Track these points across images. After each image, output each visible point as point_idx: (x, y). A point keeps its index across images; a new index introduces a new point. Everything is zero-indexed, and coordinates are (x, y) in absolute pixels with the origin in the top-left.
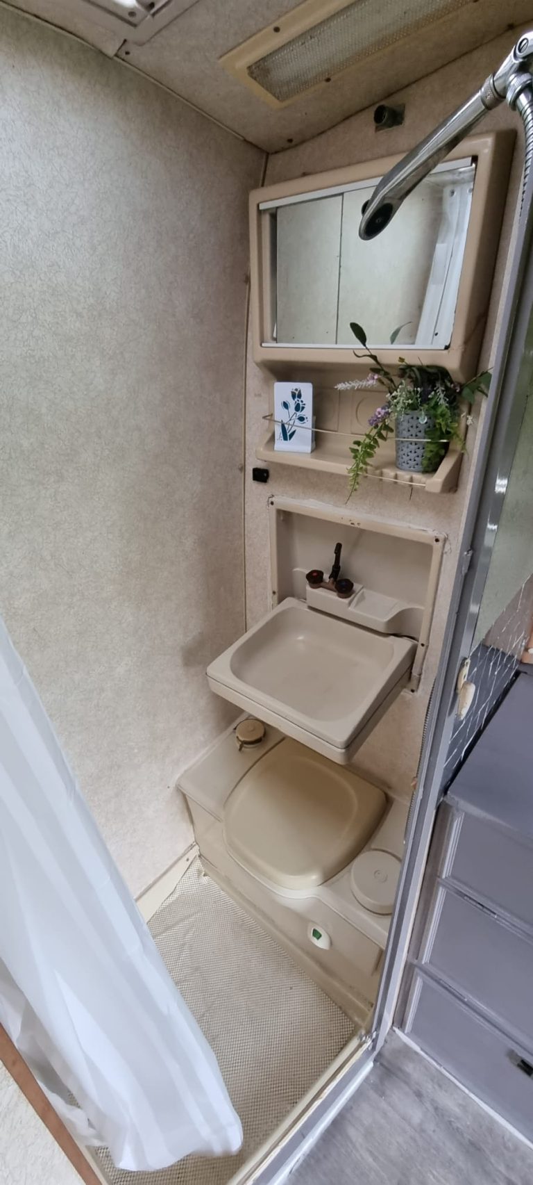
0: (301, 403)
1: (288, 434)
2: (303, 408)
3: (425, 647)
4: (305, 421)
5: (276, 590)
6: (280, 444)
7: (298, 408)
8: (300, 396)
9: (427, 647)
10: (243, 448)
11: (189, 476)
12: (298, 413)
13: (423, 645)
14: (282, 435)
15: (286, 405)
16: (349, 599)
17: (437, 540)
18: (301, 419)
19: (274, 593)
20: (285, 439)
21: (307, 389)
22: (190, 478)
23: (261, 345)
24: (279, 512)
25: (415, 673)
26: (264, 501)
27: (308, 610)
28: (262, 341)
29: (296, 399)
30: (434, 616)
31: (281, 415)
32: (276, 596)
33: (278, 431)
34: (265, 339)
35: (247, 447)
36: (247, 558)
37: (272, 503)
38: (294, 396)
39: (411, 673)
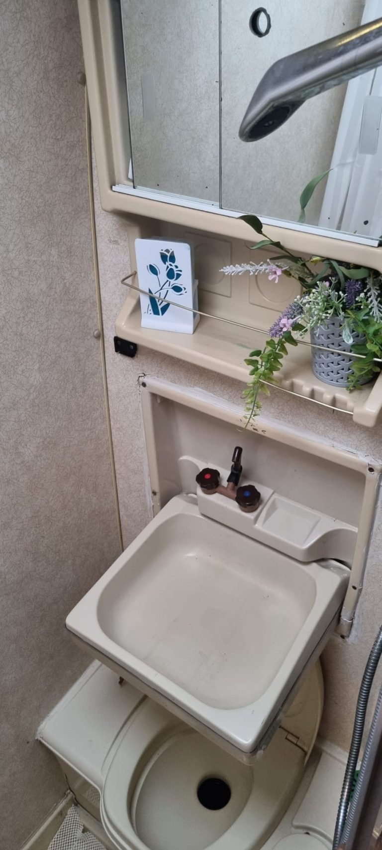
0: (175, 269)
1: (160, 307)
2: (179, 276)
3: (357, 590)
4: (183, 292)
5: (157, 489)
6: (148, 319)
7: (171, 274)
8: (172, 259)
9: (360, 590)
10: (98, 308)
11: (20, 368)
12: (172, 281)
13: (354, 588)
14: (150, 308)
15: (153, 269)
16: (255, 514)
17: (371, 470)
18: (177, 289)
19: (154, 493)
20: (156, 312)
21: (183, 252)
22: (23, 371)
23: (111, 188)
24: (154, 396)
25: (345, 618)
26: (132, 380)
27: (202, 517)
28: (113, 184)
29: (168, 263)
30: (369, 556)
31: (146, 281)
32: (158, 497)
33: (145, 302)
34: (117, 180)
35: (104, 307)
36: (115, 444)
37: (144, 385)
38: (164, 258)
39: (340, 616)
